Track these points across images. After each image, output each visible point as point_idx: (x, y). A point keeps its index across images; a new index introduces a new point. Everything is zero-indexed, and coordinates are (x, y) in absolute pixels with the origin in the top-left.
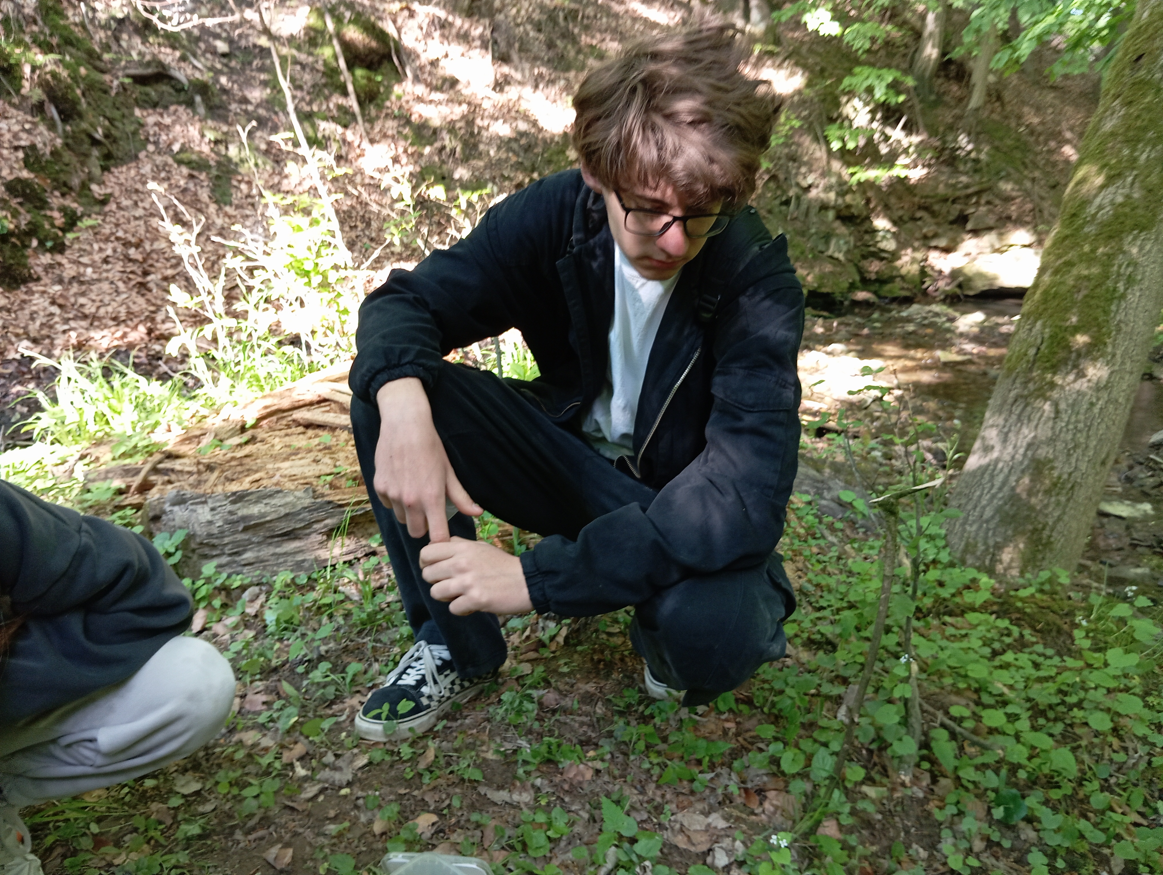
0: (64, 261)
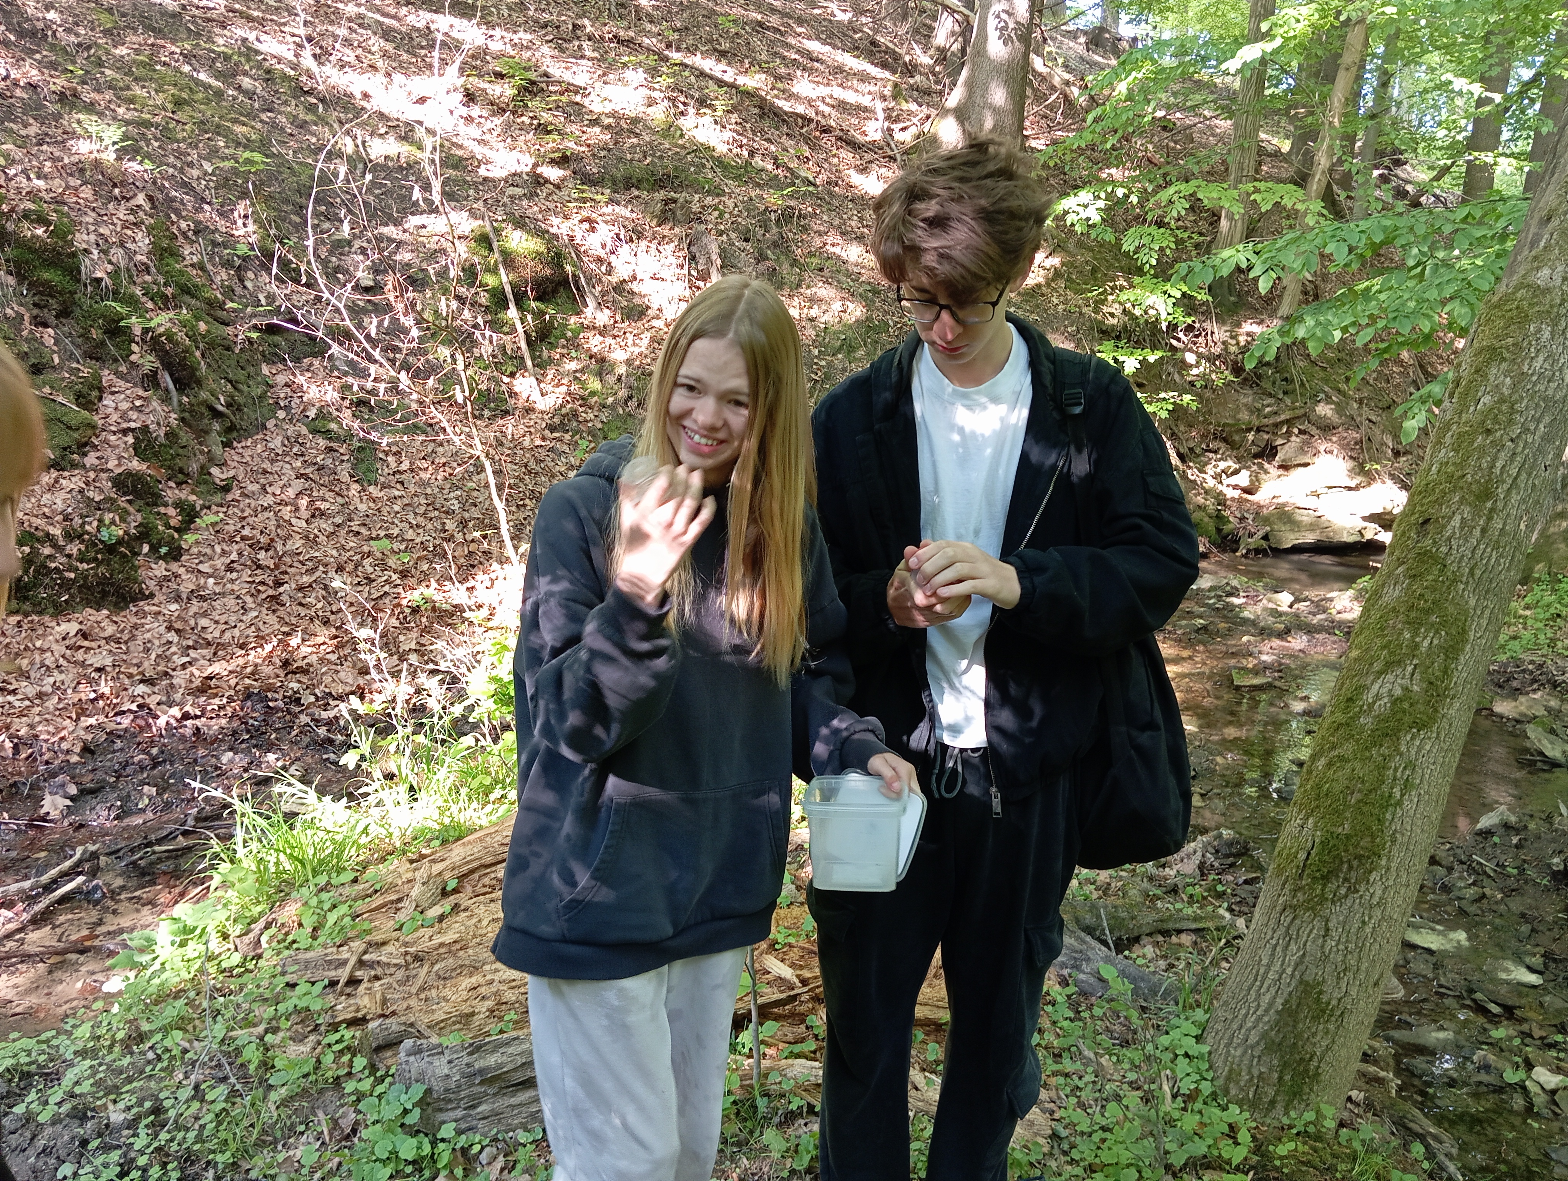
0: (182, 571)
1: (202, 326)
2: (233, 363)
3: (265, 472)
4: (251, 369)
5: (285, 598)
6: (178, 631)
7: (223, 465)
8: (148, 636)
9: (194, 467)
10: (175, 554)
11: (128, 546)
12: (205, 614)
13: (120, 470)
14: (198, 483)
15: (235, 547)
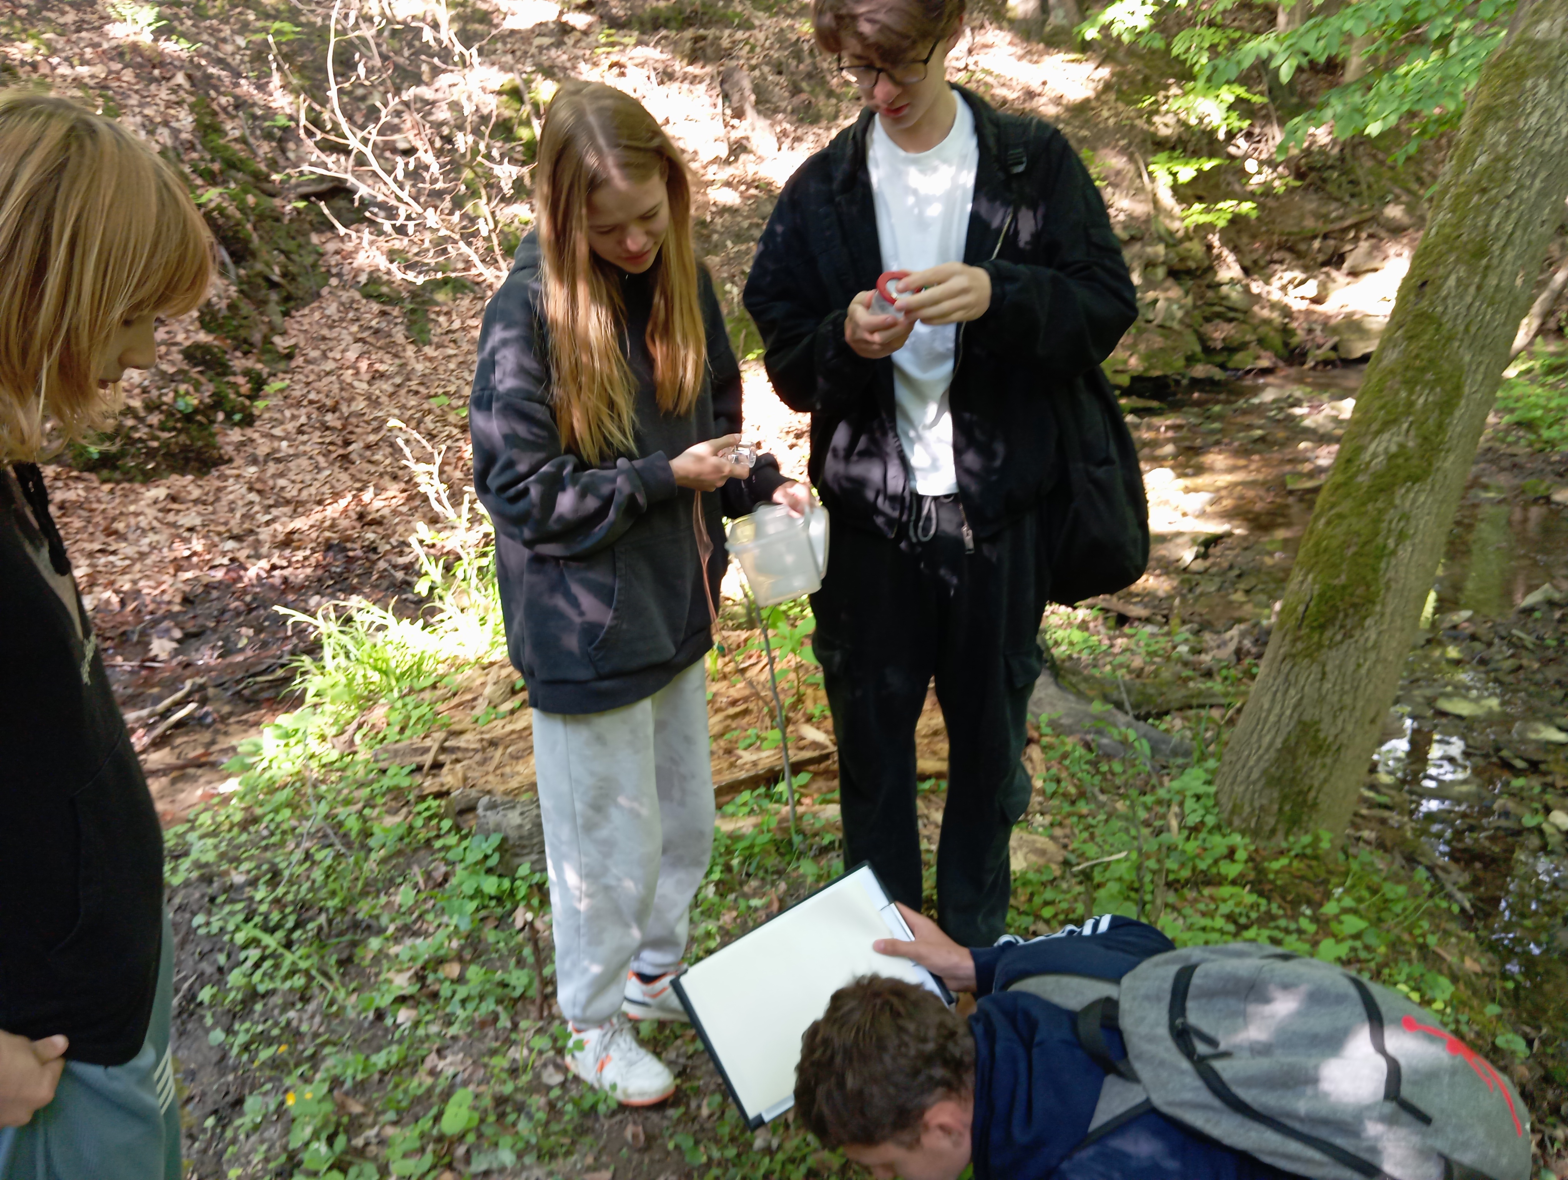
0: (256, 436)
1: (251, 200)
2: (283, 233)
3: (324, 338)
4: (301, 239)
5: (354, 456)
6: (259, 492)
7: (284, 333)
8: (231, 497)
9: (257, 337)
10: (249, 421)
11: (204, 414)
12: (282, 475)
13: (188, 343)
14: (264, 352)
15: (303, 411)
